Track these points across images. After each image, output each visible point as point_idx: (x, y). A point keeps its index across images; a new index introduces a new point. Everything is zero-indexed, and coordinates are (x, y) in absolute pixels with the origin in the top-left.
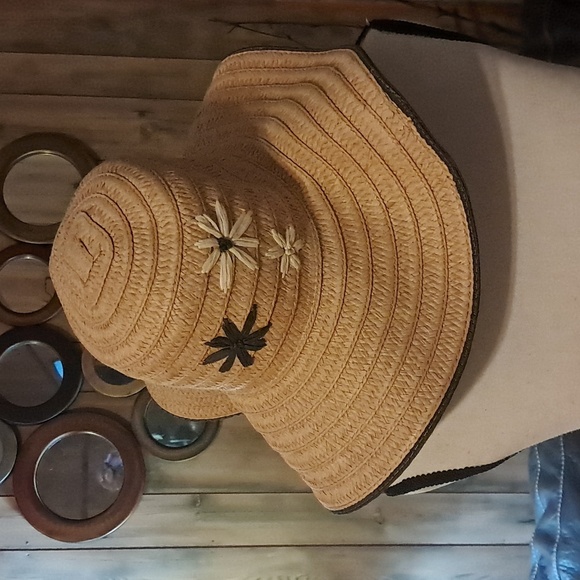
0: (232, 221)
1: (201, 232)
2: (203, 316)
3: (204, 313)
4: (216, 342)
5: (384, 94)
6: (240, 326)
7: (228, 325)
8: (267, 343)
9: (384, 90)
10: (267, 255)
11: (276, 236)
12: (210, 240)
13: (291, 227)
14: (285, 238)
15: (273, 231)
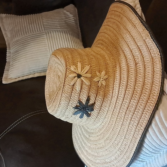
0: (83, 68)
1: (72, 71)
2: (71, 99)
3: (71, 98)
4: (76, 107)
5: (141, 23)
6: (84, 103)
7: (80, 102)
8: (94, 109)
9: (142, 22)
10: (94, 80)
11: (98, 74)
12: (74, 74)
13: (104, 71)
14: (101, 75)
15: (97, 72)
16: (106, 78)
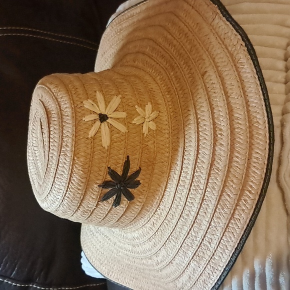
0: (107, 102)
1: (87, 111)
8: (141, 182)
10: (133, 122)
11: (139, 110)
12: (92, 115)
13: (149, 103)
14: (145, 111)
15: (136, 106)
16: (155, 116)
